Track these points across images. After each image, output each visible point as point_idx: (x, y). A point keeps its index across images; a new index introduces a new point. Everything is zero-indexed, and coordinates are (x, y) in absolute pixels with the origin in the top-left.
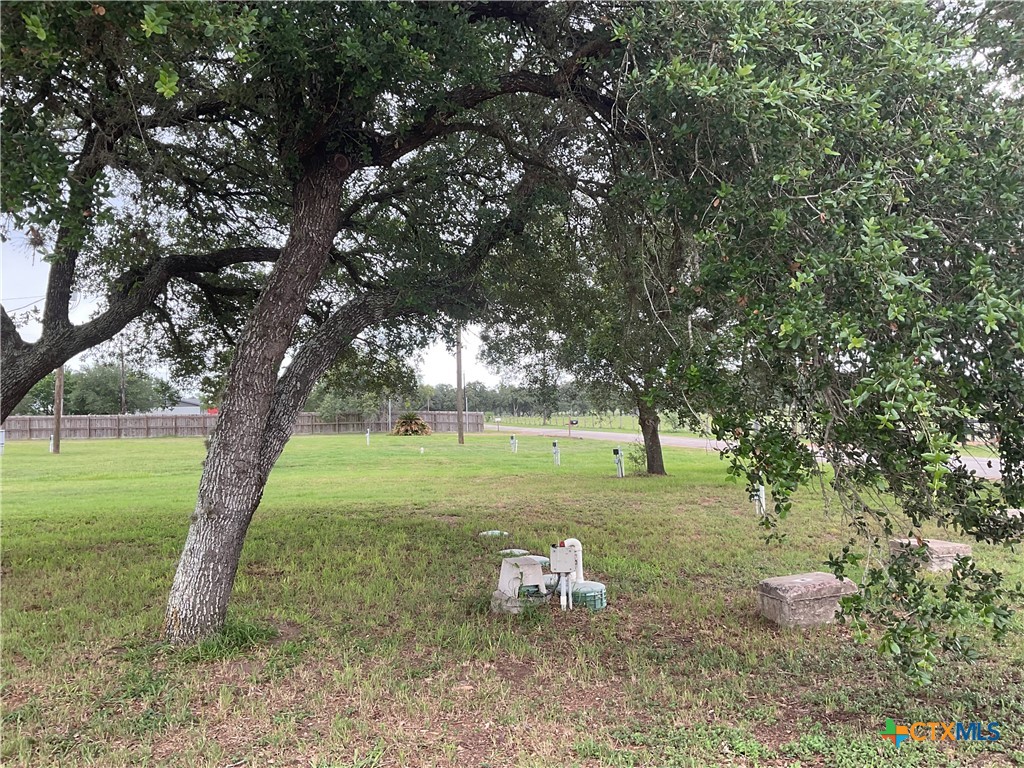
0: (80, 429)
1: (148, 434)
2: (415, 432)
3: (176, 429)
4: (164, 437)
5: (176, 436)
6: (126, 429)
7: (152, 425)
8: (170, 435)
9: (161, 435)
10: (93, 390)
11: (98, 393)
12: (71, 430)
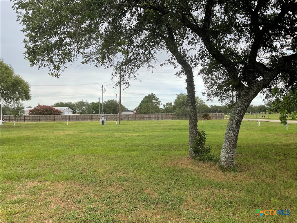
0: (111, 118)
1: (129, 119)
2: (208, 119)
3: (136, 118)
4: (133, 120)
5: (136, 120)
6: (123, 118)
7: (130, 117)
8: (134, 120)
9: (132, 120)
10: (108, 107)
11: (109, 108)
12: (109, 118)
